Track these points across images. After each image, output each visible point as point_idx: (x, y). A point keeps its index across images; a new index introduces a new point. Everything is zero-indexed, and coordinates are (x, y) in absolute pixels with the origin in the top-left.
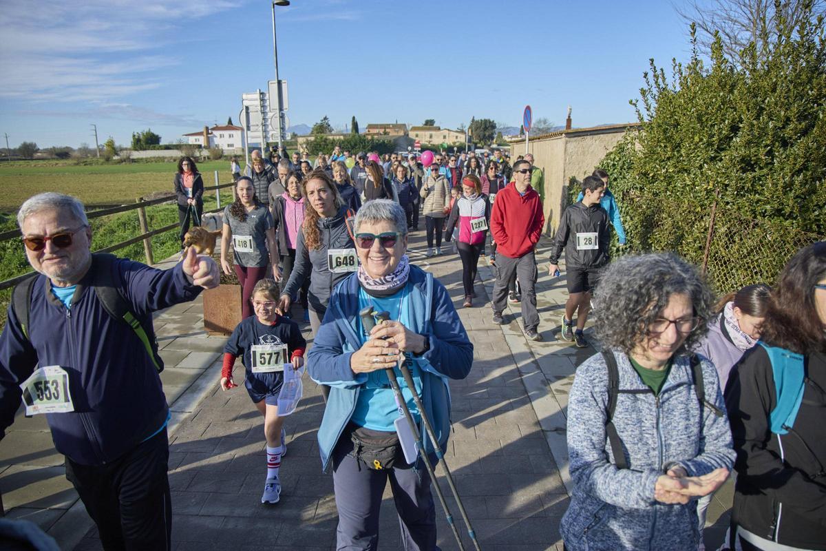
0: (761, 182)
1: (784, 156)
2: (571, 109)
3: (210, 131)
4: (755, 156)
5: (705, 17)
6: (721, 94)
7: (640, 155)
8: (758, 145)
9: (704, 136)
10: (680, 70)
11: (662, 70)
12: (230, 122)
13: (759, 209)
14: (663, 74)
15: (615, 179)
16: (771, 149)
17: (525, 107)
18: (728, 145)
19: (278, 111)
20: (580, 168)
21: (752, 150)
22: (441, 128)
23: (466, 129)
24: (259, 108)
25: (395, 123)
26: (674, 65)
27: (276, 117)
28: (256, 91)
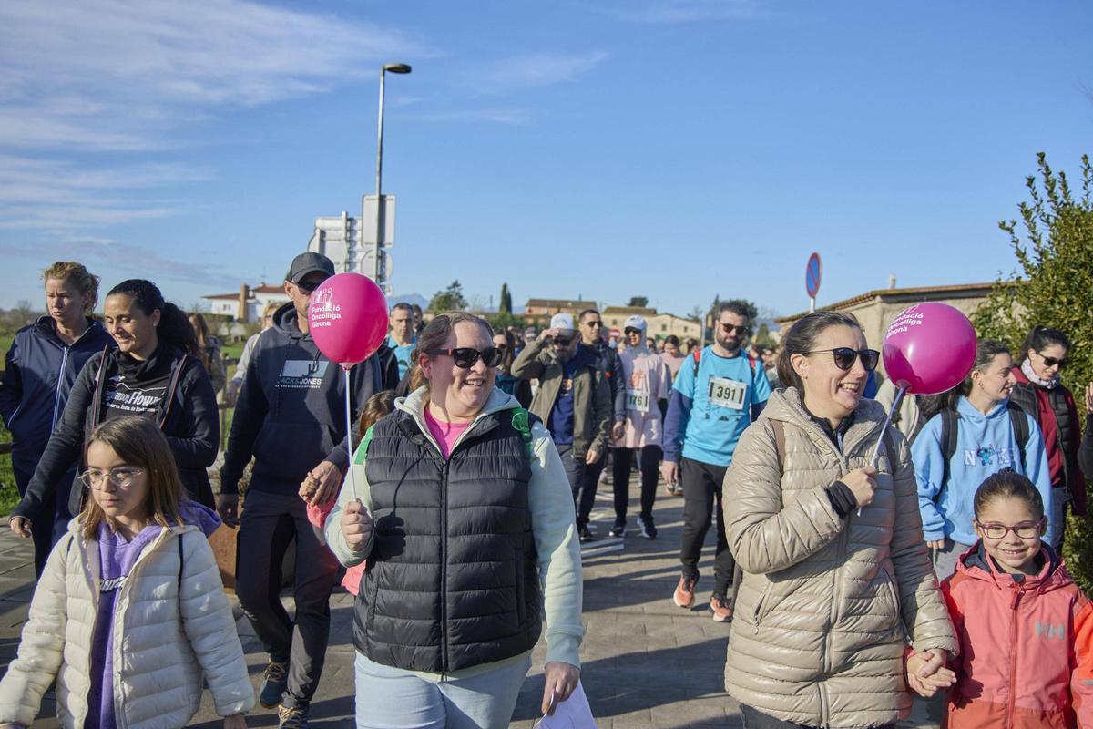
3: (251, 294)
7: (1022, 323)
11: (1062, 175)
14: (1064, 182)
17: (809, 255)
19: (375, 247)
22: (659, 312)
23: (702, 317)
25: (577, 299)
26: (1086, 167)
27: (370, 257)
28: (341, 215)
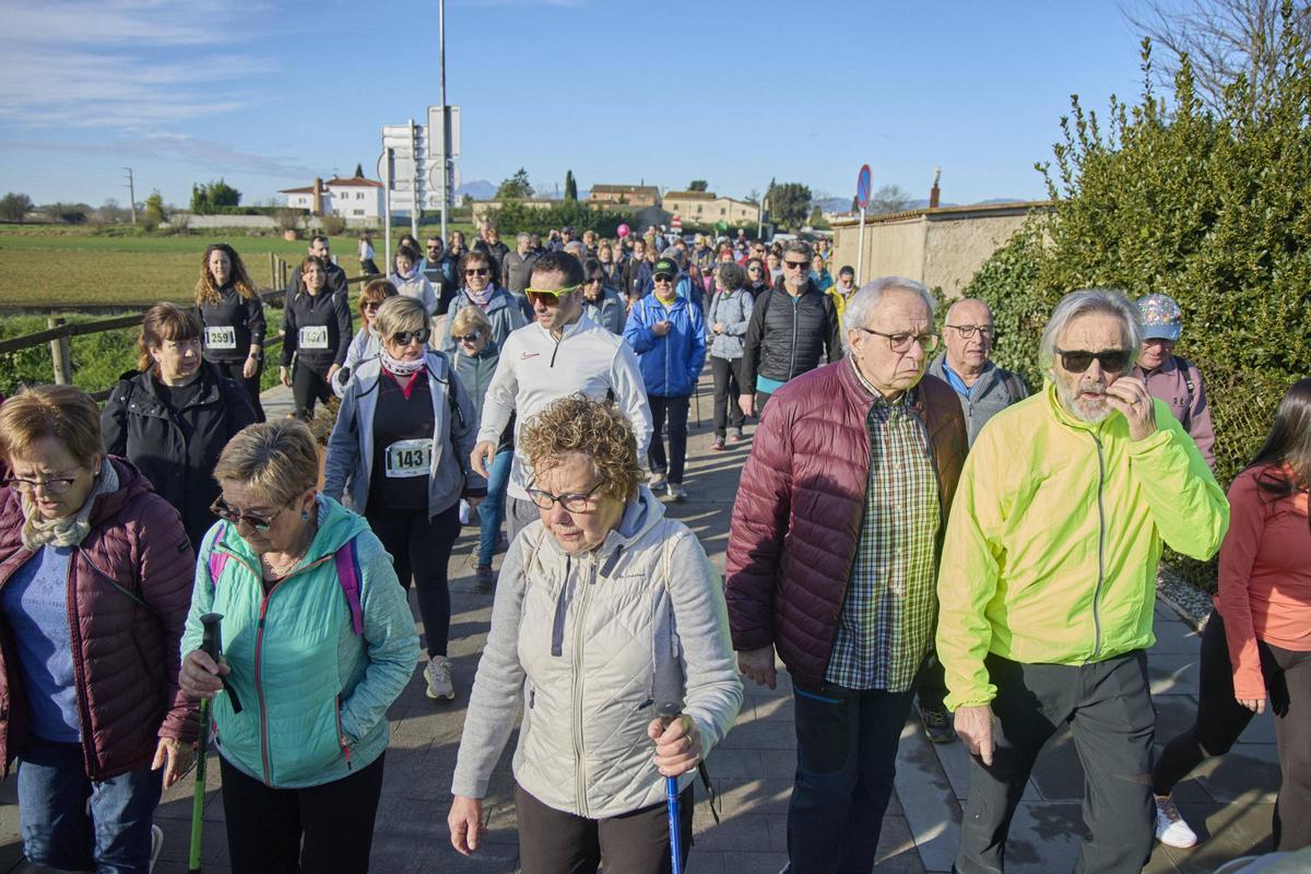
0: (1249, 309)
1: (1289, 267)
2: (939, 172)
3: (325, 187)
4: (1242, 264)
5: (1171, 26)
6: (1189, 159)
7: (1051, 256)
8: (1246, 246)
9: (1157, 228)
10: (1122, 115)
11: (1092, 114)
12: (359, 172)
13: (1244, 354)
14: (1094, 121)
15: (1008, 295)
16: (1268, 254)
17: (861, 166)
18: (1198, 244)
19: (442, 158)
20: (949, 273)
21: (1237, 255)
22: (718, 196)
23: (760, 199)
24: (411, 151)
25: (640, 184)
26: (1113, 106)
27: (438, 168)
28: (407, 122)
